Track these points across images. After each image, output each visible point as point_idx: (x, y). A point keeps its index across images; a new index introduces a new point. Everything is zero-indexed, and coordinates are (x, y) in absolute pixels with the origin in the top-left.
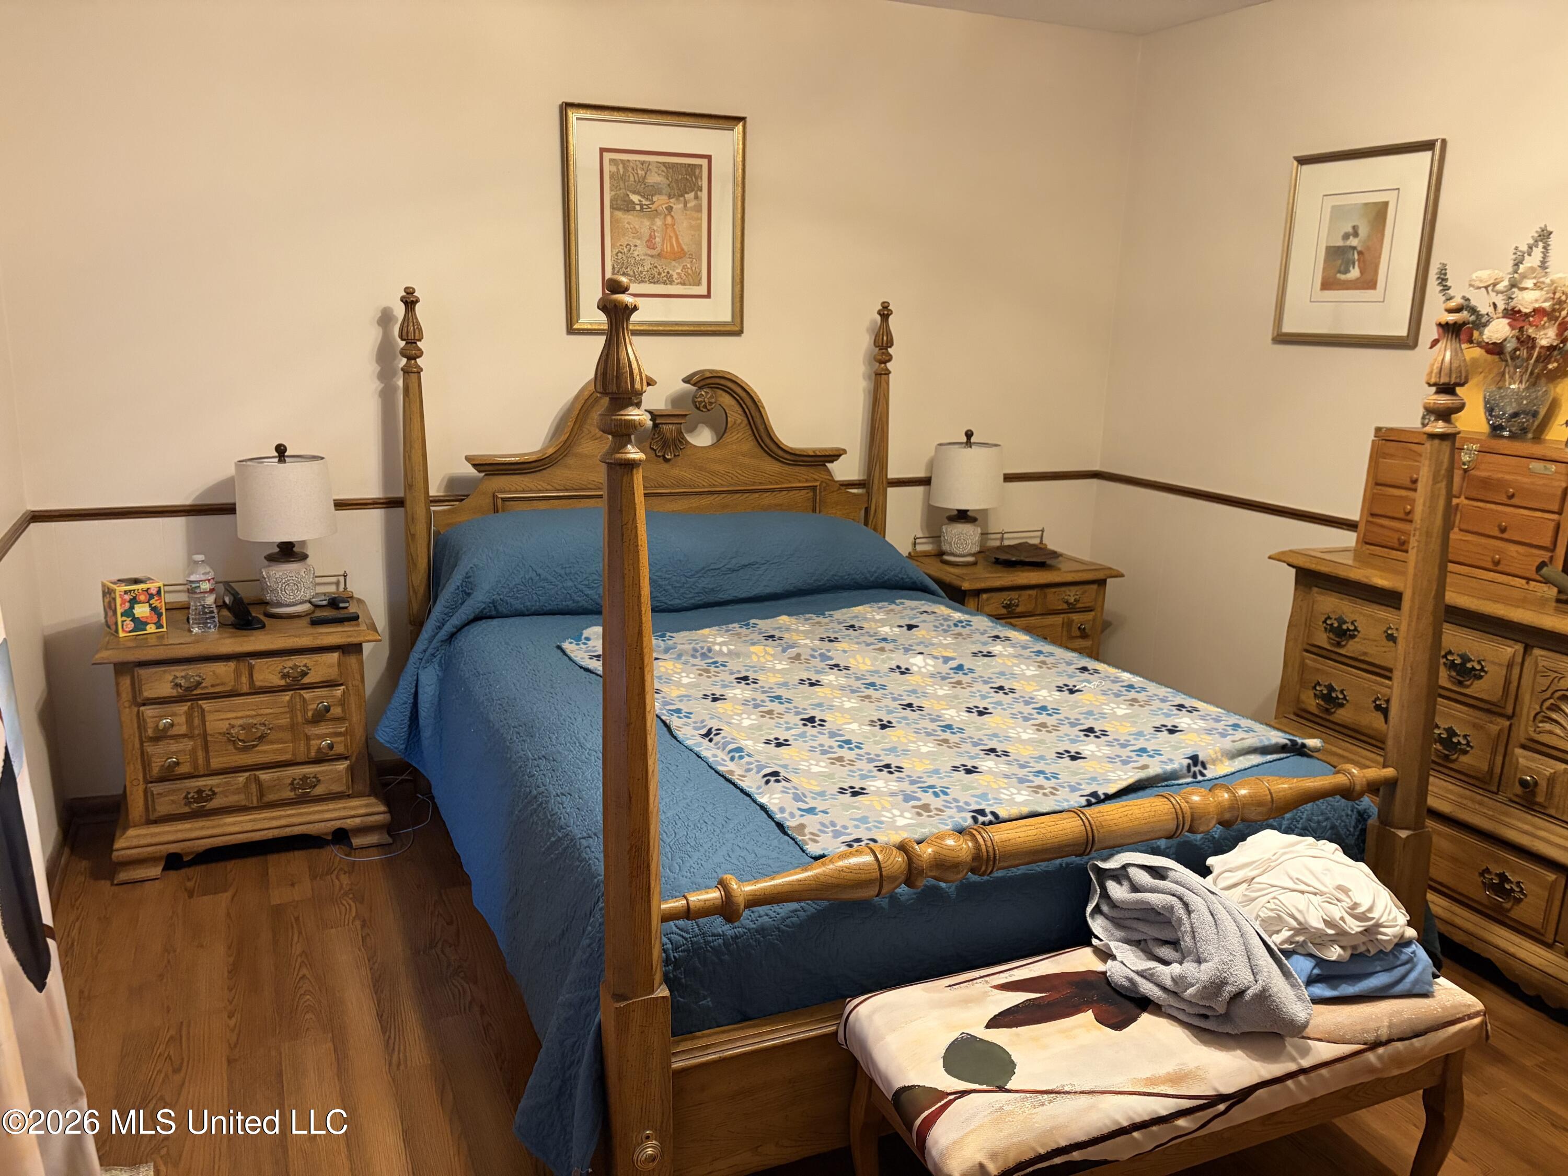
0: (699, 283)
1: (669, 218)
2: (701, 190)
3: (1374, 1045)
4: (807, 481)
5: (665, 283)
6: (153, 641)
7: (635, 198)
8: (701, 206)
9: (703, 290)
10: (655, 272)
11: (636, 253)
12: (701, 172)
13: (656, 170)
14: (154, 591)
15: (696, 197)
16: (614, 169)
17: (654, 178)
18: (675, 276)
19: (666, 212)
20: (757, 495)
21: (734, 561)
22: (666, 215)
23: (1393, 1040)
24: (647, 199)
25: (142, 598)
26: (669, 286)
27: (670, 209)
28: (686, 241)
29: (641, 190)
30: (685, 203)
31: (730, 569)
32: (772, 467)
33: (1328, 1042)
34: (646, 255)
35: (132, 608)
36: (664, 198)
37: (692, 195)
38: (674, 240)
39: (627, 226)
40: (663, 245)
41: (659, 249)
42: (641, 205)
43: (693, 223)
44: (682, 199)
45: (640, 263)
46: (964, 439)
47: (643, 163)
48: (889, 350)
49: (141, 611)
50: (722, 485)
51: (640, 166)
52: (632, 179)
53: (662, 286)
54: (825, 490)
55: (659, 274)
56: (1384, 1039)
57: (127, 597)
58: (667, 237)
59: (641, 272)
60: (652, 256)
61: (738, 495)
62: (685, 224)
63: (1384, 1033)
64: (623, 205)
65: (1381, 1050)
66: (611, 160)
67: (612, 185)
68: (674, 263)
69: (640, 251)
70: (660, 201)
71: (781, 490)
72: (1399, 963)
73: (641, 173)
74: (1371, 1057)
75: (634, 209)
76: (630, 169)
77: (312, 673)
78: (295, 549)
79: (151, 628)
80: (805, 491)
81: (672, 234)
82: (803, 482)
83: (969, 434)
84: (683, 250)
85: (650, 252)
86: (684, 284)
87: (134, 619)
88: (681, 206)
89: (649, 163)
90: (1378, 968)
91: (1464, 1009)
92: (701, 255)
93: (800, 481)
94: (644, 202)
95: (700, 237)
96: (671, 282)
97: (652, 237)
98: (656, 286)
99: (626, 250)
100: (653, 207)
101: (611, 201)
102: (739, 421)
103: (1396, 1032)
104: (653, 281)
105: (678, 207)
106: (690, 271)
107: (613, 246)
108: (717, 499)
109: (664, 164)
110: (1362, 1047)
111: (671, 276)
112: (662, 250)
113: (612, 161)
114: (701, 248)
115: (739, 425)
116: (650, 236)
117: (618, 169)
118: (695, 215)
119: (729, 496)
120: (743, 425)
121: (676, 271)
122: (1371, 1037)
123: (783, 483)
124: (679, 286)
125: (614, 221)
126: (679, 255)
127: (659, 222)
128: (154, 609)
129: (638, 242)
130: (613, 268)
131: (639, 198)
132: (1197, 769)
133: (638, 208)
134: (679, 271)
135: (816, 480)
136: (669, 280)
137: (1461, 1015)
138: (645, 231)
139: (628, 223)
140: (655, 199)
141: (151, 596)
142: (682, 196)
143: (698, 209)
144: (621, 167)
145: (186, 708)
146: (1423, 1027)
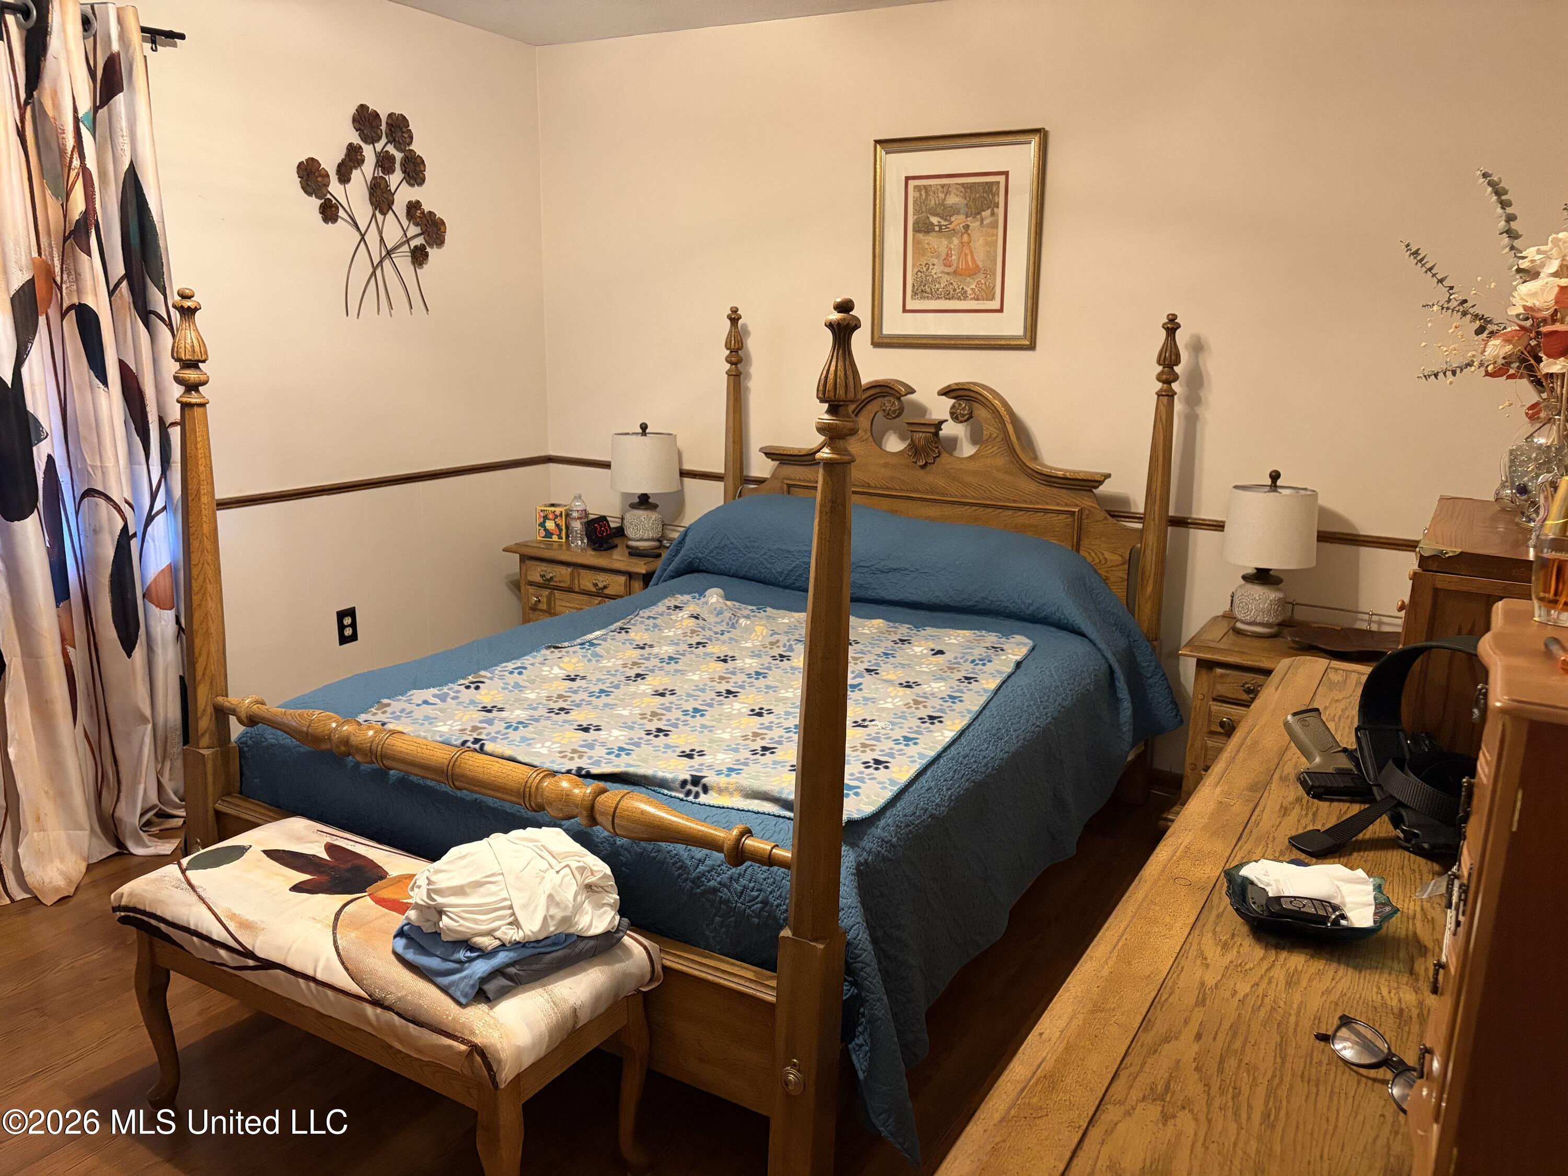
0: (992, 298)
1: (966, 238)
2: (998, 207)
3: (376, 1003)
4: (1066, 505)
5: (959, 299)
6: (555, 546)
7: (934, 220)
8: (997, 222)
9: (995, 305)
10: (950, 288)
11: (934, 271)
12: (998, 187)
13: (955, 191)
14: (558, 513)
15: (993, 214)
16: (917, 194)
17: (953, 199)
18: (969, 292)
19: (963, 231)
20: (1010, 512)
21: (883, 563)
22: (963, 234)
23: (393, 1011)
24: (946, 220)
25: (551, 516)
26: (963, 302)
27: (967, 227)
28: (980, 257)
29: (941, 212)
30: (982, 220)
31: (878, 570)
32: (1030, 486)
33: (350, 975)
34: (943, 272)
35: (544, 522)
36: (962, 217)
37: (988, 212)
38: (969, 257)
39: (927, 246)
40: (958, 263)
41: (955, 266)
42: (940, 226)
43: (989, 239)
44: (978, 217)
45: (937, 281)
46: (1269, 482)
47: (943, 186)
48: (1175, 368)
49: (550, 525)
50: (974, 498)
51: (940, 189)
52: (933, 202)
53: (957, 301)
54: (1087, 518)
55: (955, 290)
56: (387, 1003)
57: (542, 514)
58: (963, 255)
59: (938, 289)
60: (948, 274)
61: (990, 510)
62: (981, 241)
63: (391, 999)
64: (923, 227)
65: (379, 1010)
66: (915, 187)
67: (915, 210)
68: (968, 279)
69: (937, 269)
70: (958, 221)
71: (1036, 511)
72: (452, 958)
73: (942, 196)
74: (369, 1010)
75: (934, 230)
76: (931, 193)
77: (610, 588)
78: (650, 500)
79: (555, 538)
80: (1065, 516)
81: (967, 252)
82: (1062, 506)
83: (1275, 476)
84: (977, 266)
85: (947, 270)
86: (978, 299)
87: (546, 530)
88: (978, 223)
89: (949, 185)
90: (438, 953)
91: (467, 1032)
92: (995, 270)
93: (1058, 504)
94: (943, 223)
95: (995, 252)
96: (965, 298)
97: (948, 255)
98: (952, 301)
99: (925, 269)
100: (951, 227)
101: (914, 224)
102: (994, 435)
103: (399, 1006)
104: (948, 297)
105: (974, 225)
106: (983, 286)
107: (914, 265)
108: (967, 510)
109: (963, 185)
110: (366, 996)
111: (966, 292)
112: (957, 267)
113: (917, 188)
114: (995, 264)
115: (995, 439)
116: (947, 255)
117: (921, 195)
118: (991, 231)
119: (981, 509)
120: (998, 440)
121: (971, 286)
122: (378, 994)
123: (1038, 503)
124: (973, 302)
125: (916, 242)
126: (973, 272)
127: (956, 241)
128: (557, 525)
129: (935, 261)
130: (914, 286)
131: (939, 219)
132: (694, 789)
133: (937, 228)
134: (973, 287)
135: (1077, 505)
136: (964, 296)
137: (459, 1035)
138: (943, 251)
139: (928, 244)
140: (953, 219)
141: (556, 517)
142: (979, 213)
143: (994, 225)
144: (923, 192)
145: (547, 593)
146: (423, 1019)
